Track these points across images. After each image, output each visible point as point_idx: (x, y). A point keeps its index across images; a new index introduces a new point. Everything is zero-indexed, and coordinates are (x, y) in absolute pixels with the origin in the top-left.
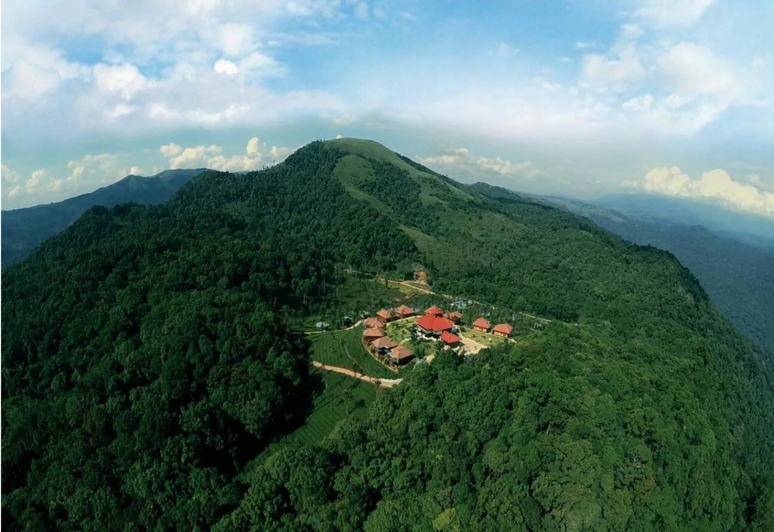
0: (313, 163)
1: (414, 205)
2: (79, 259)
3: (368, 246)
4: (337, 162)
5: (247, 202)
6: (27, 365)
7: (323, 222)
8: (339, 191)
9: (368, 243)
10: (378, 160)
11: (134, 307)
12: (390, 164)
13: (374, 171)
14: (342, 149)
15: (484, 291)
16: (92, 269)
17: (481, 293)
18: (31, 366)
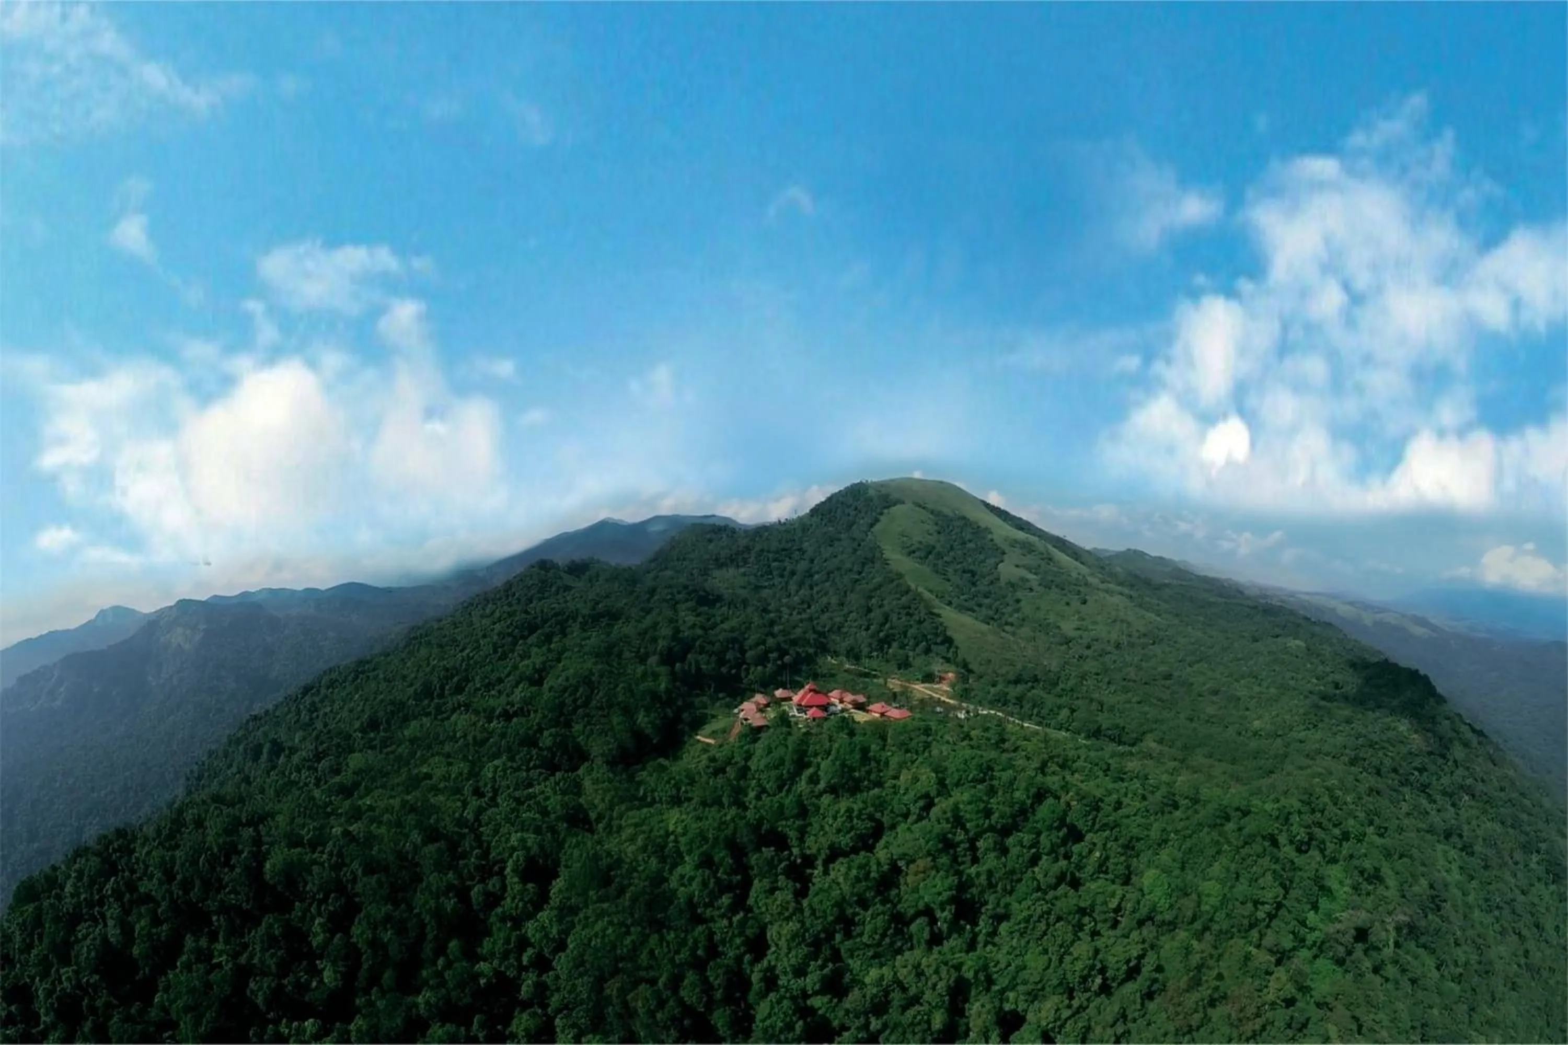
0: (849, 515)
1: (986, 581)
2: (505, 615)
3: (882, 635)
4: (881, 514)
5: (742, 570)
6: (432, 699)
7: (834, 600)
8: (873, 558)
9: (882, 631)
10: (946, 511)
11: (544, 663)
12: (964, 518)
13: (936, 528)
14: (895, 496)
15: (1020, 700)
16: (516, 627)
17: (1015, 704)
18: (436, 701)
